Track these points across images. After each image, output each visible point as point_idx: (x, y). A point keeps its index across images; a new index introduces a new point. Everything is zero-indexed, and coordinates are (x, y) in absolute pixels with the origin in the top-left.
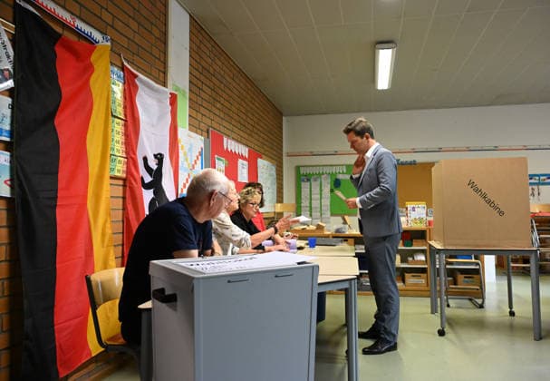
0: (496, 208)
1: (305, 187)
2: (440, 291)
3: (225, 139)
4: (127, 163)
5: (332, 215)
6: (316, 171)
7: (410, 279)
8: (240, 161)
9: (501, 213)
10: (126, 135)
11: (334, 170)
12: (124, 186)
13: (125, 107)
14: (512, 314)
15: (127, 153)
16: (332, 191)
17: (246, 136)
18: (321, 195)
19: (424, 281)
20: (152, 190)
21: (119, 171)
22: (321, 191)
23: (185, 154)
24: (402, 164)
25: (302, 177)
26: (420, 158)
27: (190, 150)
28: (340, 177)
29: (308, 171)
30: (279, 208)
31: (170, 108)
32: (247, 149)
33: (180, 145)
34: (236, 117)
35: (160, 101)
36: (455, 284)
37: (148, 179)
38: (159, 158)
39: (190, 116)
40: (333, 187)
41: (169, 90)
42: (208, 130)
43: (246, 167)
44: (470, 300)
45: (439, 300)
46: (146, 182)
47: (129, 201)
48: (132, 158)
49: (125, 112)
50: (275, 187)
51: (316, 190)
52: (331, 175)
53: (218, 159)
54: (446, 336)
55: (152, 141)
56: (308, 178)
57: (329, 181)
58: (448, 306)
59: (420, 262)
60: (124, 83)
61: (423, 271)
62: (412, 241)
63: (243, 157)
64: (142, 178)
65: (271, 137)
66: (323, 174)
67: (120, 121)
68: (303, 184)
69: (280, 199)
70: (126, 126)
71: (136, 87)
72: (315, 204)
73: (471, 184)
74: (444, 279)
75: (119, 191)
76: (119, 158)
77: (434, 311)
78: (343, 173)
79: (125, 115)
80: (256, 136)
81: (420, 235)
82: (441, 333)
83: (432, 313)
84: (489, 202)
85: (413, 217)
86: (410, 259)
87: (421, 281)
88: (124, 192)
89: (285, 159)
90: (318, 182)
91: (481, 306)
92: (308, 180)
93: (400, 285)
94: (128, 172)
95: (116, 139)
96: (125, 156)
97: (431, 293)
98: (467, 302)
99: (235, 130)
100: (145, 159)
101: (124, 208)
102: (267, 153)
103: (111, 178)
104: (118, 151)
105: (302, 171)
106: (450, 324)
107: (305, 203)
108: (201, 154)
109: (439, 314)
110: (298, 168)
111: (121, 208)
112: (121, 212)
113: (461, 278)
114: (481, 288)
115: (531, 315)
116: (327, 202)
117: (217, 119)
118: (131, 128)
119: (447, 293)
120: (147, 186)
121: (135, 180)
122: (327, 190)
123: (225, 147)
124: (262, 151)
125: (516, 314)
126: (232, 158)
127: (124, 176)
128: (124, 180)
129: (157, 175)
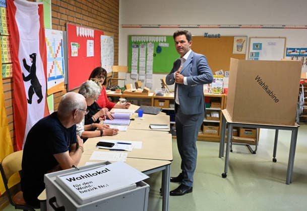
0: (273, 96)
1: (135, 51)
2: (227, 139)
3: (77, 28)
4: (13, 67)
5: (154, 73)
6: (143, 39)
7: (207, 130)
8: (88, 41)
9: (277, 100)
10: (11, 46)
11: (157, 39)
12: (12, 82)
13: (8, 25)
14: (275, 160)
15: (12, 59)
16: (155, 55)
17: (92, 20)
18: (146, 57)
19: (216, 131)
20: (30, 81)
21: (8, 74)
22: (147, 54)
23: (50, 48)
24: (210, 37)
25: (133, 44)
26: (224, 33)
27: (54, 44)
28: (161, 45)
29: (138, 39)
30: (115, 69)
31: (39, 17)
32: (93, 31)
33: (47, 43)
34: (85, 8)
35: (32, 14)
36: (238, 135)
37: (27, 74)
38: (33, 57)
39: (52, 17)
40: (156, 52)
41: (37, 4)
42: (65, 24)
43: (93, 45)
44: (247, 146)
45: (225, 144)
46: (26, 76)
47: (15, 92)
48: (16, 63)
49: (9, 29)
50: (113, 54)
51: (143, 54)
52: (154, 43)
53: (73, 45)
54: (227, 177)
55: (28, 46)
56: (137, 45)
57: (153, 47)
58: (231, 151)
59: (216, 119)
60: (7, 8)
61: (217, 124)
62: (211, 103)
63: (90, 38)
64: (23, 75)
65: (111, 15)
66: (149, 42)
67: (5, 37)
68: (133, 49)
69: (116, 63)
70: (10, 39)
71: (15, 8)
72: (142, 64)
73: (258, 79)
74: (230, 130)
75: (9, 87)
76: (7, 65)
77: (221, 156)
78: (164, 42)
79: (9, 32)
80: (100, 18)
81: (217, 100)
82: (224, 176)
83: (220, 157)
84: (269, 92)
85: (213, 87)
86: (208, 116)
87: (215, 131)
88: (12, 86)
89: (120, 29)
90: (145, 48)
91: (254, 153)
92: (138, 46)
93: (200, 133)
94: (14, 73)
95: (4, 51)
96: (11, 62)
97: (221, 140)
98: (245, 148)
99: (85, 18)
100: (24, 61)
101: (13, 98)
102: (107, 29)
103: (3, 79)
104: (6, 59)
105: (133, 39)
106: (231, 168)
107: (134, 63)
108: (61, 44)
109: (224, 158)
110: (130, 37)
111: (11, 97)
112: (11, 100)
113: (242, 131)
114: (256, 141)
115: (287, 162)
116: (150, 63)
117: (72, 13)
118: (13, 40)
119: (232, 140)
120: (26, 79)
121: (18, 77)
122: (151, 54)
123: (78, 35)
124: (104, 28)
125: (277, 161)
126: (83, 41)
127: (11, 76)
128: (11, 78)
129: (32, 69)
